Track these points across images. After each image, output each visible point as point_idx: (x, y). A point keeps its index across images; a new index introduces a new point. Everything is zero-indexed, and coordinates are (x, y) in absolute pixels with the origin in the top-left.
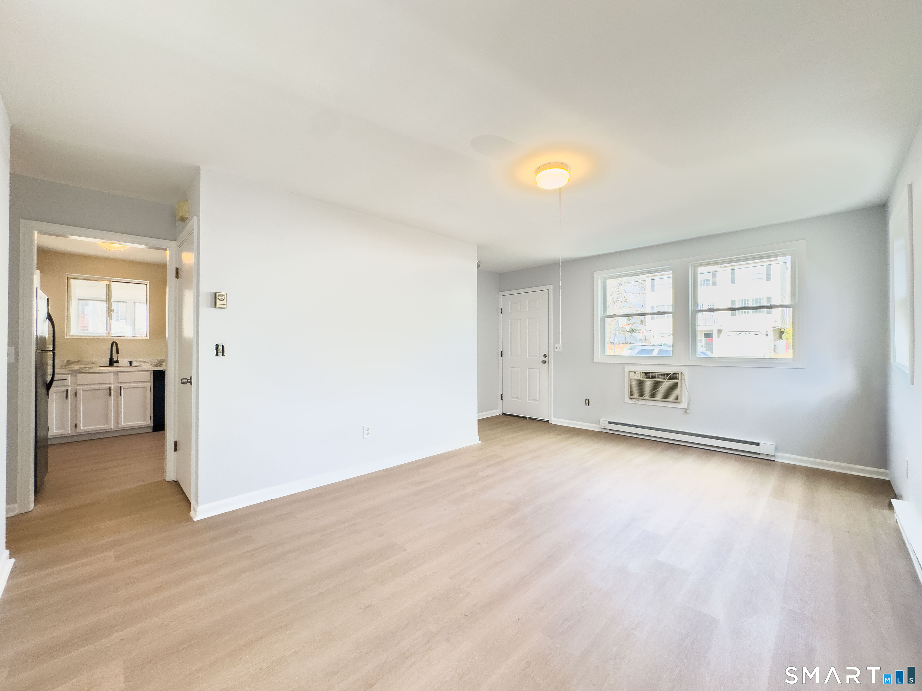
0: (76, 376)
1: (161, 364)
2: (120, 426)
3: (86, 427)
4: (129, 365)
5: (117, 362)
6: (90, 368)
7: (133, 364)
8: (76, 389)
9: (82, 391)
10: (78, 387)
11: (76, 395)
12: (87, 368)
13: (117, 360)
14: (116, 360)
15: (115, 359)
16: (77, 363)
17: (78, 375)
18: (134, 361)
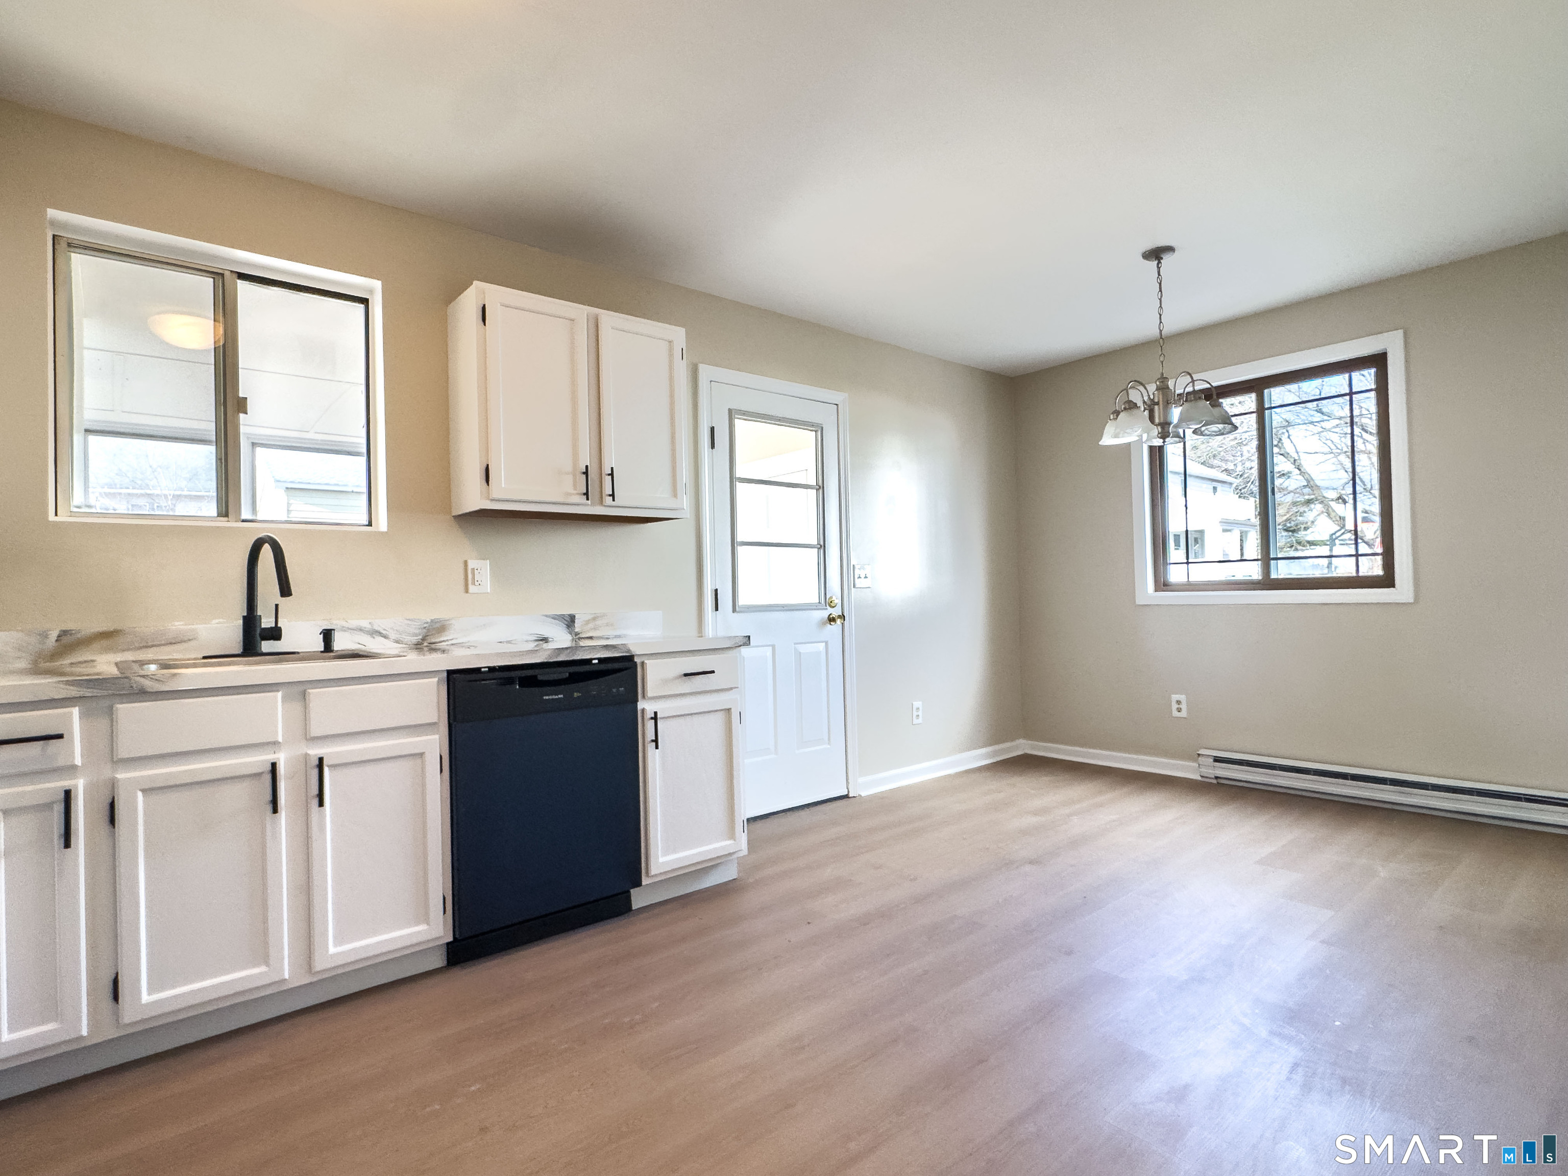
0: (110, 711)
1: (433, 641)
2: (321, 964)
3: (162, 988)
4: (322, 649)
5: (275, 634)
6: (165, 666)
7: (340, 643)
8: (113, 784)
9: (140, 794)
10: (119, 776)
11: (112, 821)
12: (153, 667)
13: (273, 625)
14: (268, 626)
15: (267, 622)
16: (104, 643)
17: (119, 706)
18: (344, 629)
